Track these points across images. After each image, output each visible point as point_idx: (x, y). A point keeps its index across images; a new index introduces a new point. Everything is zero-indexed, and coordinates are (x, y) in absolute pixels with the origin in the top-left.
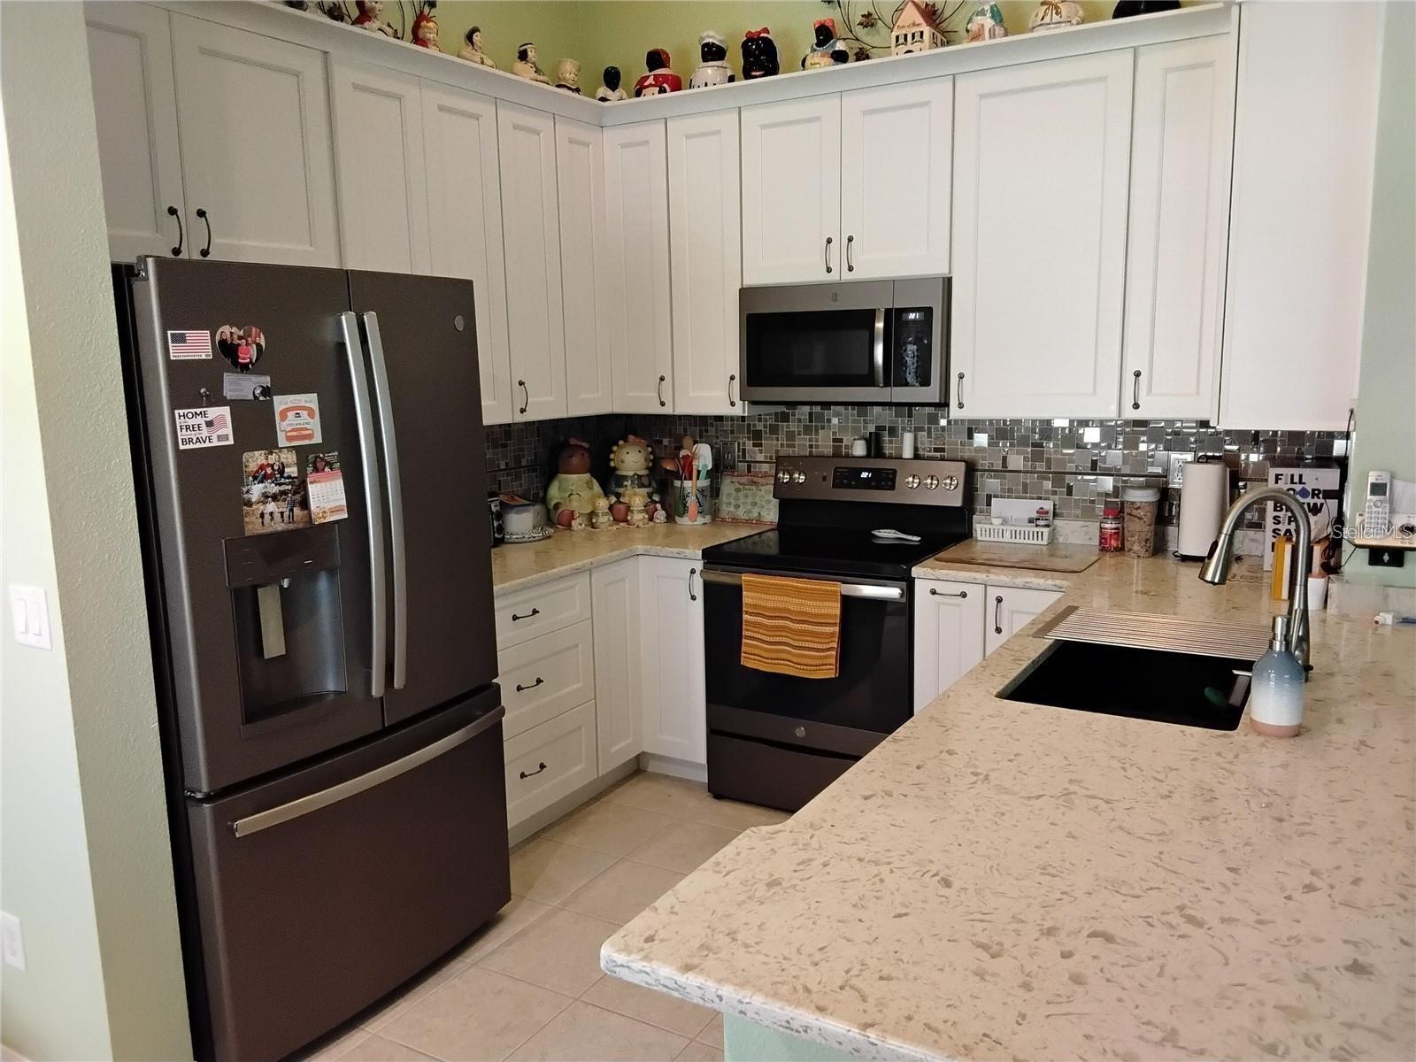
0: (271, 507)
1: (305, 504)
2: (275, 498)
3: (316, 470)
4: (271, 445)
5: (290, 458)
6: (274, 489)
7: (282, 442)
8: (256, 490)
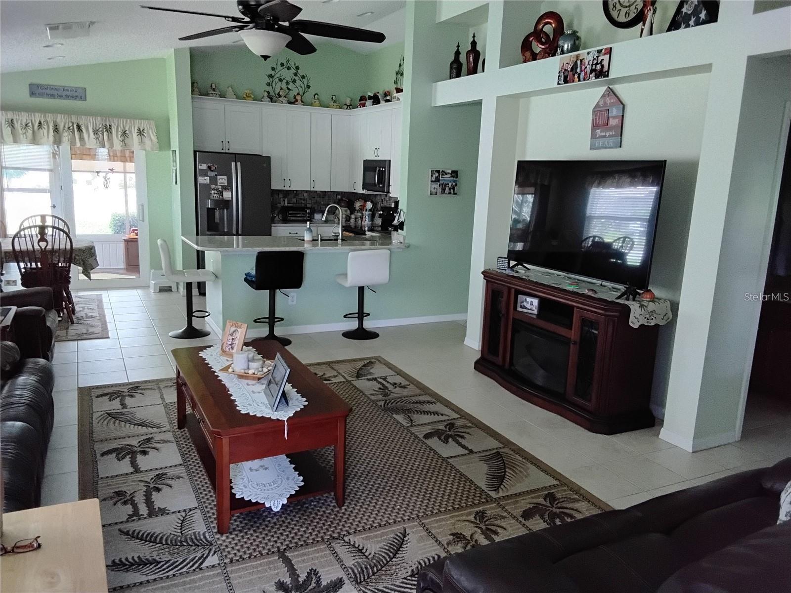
0: (215, 195)
1: (222, 196)
2: (216, 194)
3: (225, 190)
4: (216, 185)
5: (221, 187)
6: (216, 192)
7: (218, 184)
8: (213, 192)
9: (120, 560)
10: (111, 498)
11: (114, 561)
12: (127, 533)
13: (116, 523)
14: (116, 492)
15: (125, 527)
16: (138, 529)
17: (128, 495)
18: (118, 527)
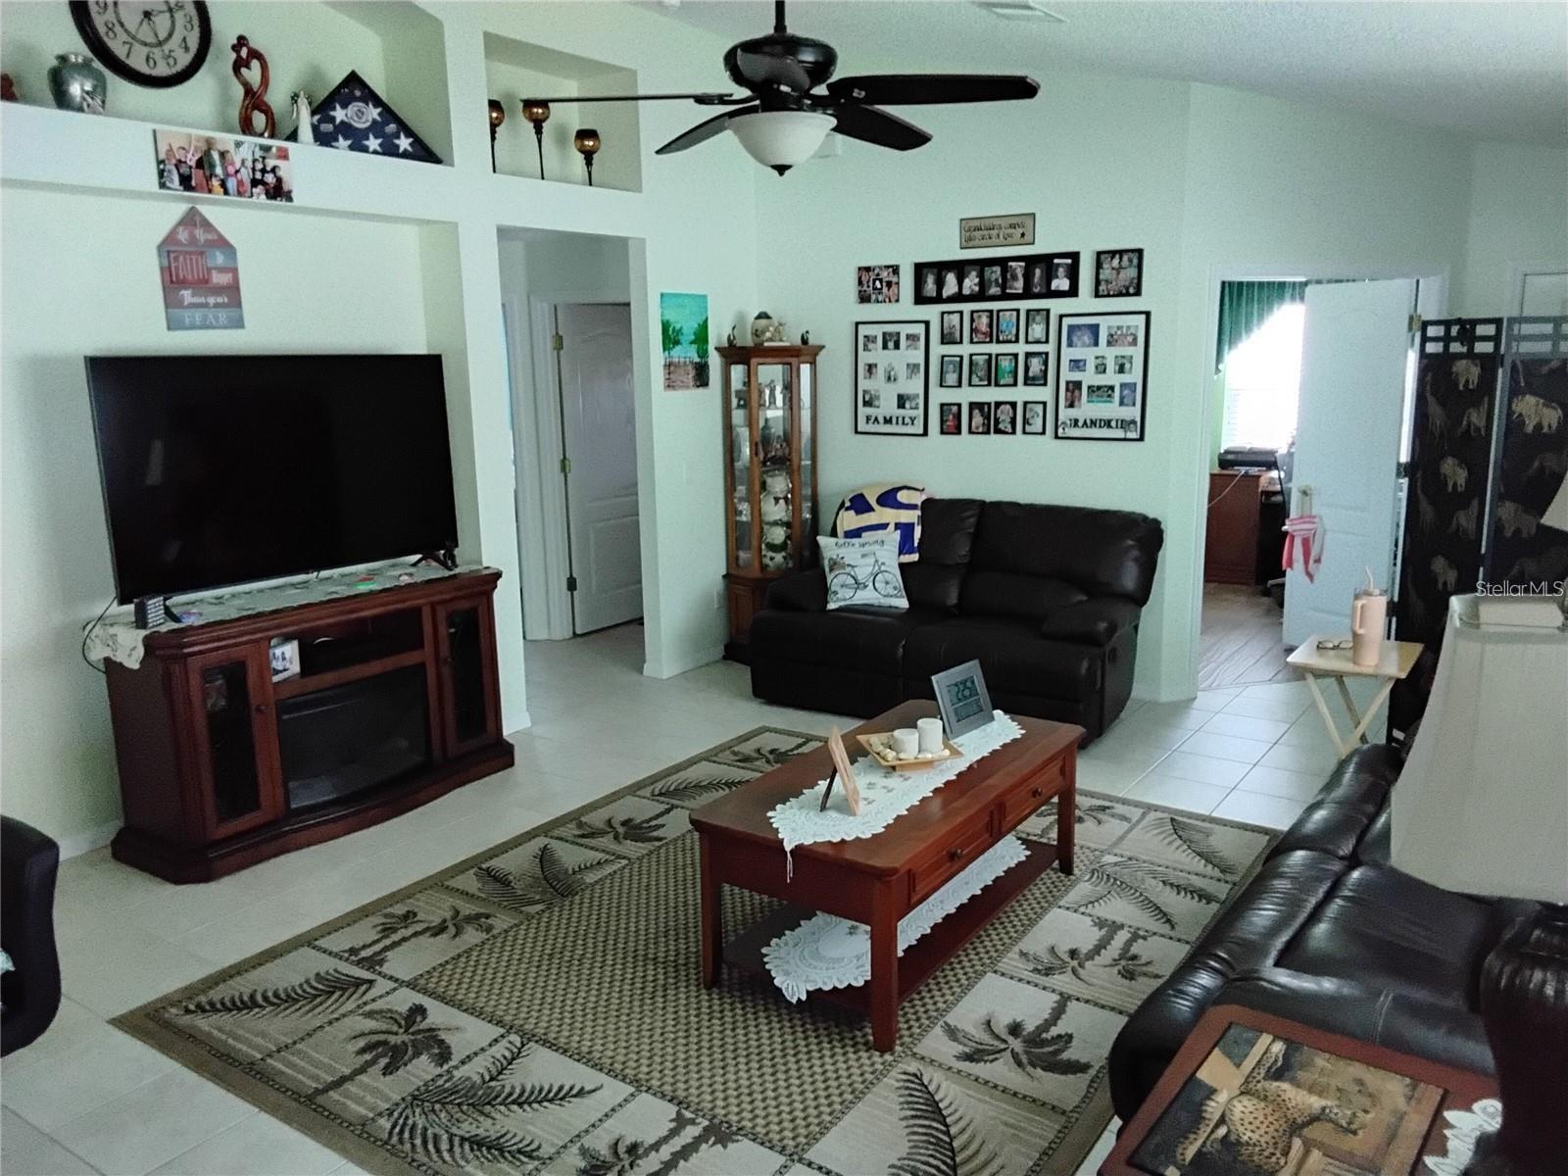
9: (1200, 900)
10: (1145, 974)
11: (1208, 903)
12: (1169, 921)
13: (1171, 938)
14: (1132, 978)
15: (1166, 929)
16: (1151, 920)
17: (1120, 967)
18: (1172, 934)
